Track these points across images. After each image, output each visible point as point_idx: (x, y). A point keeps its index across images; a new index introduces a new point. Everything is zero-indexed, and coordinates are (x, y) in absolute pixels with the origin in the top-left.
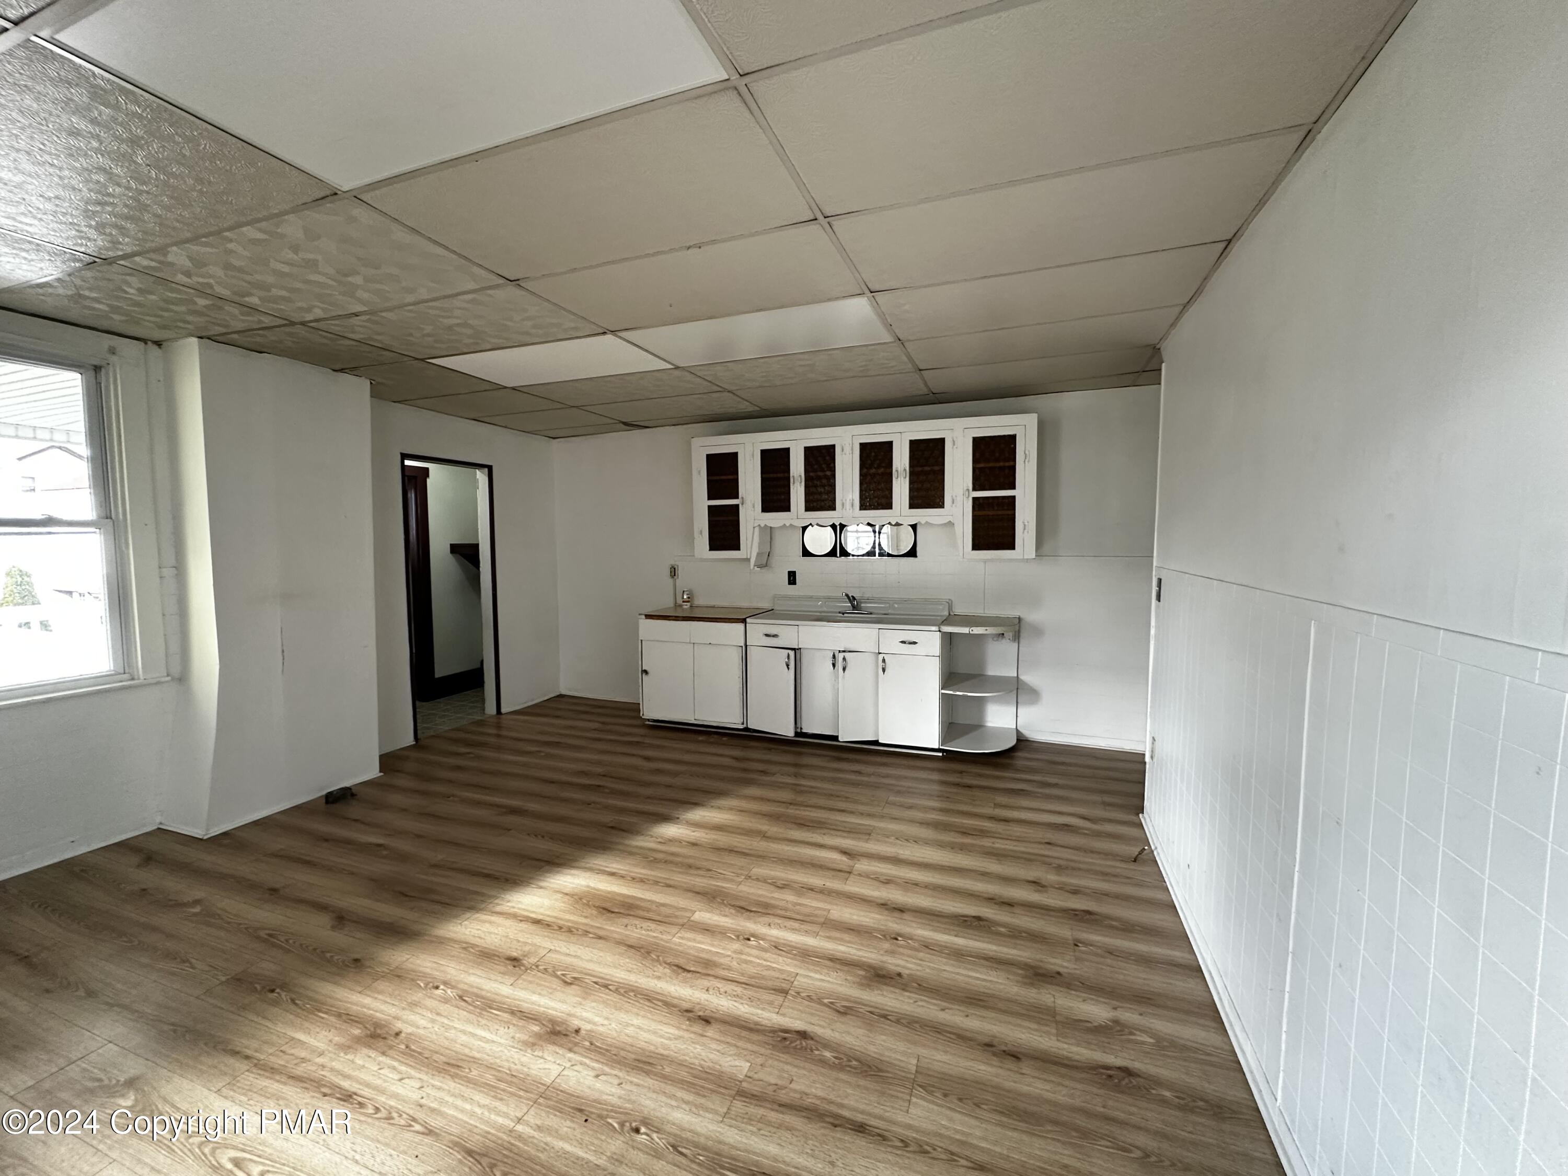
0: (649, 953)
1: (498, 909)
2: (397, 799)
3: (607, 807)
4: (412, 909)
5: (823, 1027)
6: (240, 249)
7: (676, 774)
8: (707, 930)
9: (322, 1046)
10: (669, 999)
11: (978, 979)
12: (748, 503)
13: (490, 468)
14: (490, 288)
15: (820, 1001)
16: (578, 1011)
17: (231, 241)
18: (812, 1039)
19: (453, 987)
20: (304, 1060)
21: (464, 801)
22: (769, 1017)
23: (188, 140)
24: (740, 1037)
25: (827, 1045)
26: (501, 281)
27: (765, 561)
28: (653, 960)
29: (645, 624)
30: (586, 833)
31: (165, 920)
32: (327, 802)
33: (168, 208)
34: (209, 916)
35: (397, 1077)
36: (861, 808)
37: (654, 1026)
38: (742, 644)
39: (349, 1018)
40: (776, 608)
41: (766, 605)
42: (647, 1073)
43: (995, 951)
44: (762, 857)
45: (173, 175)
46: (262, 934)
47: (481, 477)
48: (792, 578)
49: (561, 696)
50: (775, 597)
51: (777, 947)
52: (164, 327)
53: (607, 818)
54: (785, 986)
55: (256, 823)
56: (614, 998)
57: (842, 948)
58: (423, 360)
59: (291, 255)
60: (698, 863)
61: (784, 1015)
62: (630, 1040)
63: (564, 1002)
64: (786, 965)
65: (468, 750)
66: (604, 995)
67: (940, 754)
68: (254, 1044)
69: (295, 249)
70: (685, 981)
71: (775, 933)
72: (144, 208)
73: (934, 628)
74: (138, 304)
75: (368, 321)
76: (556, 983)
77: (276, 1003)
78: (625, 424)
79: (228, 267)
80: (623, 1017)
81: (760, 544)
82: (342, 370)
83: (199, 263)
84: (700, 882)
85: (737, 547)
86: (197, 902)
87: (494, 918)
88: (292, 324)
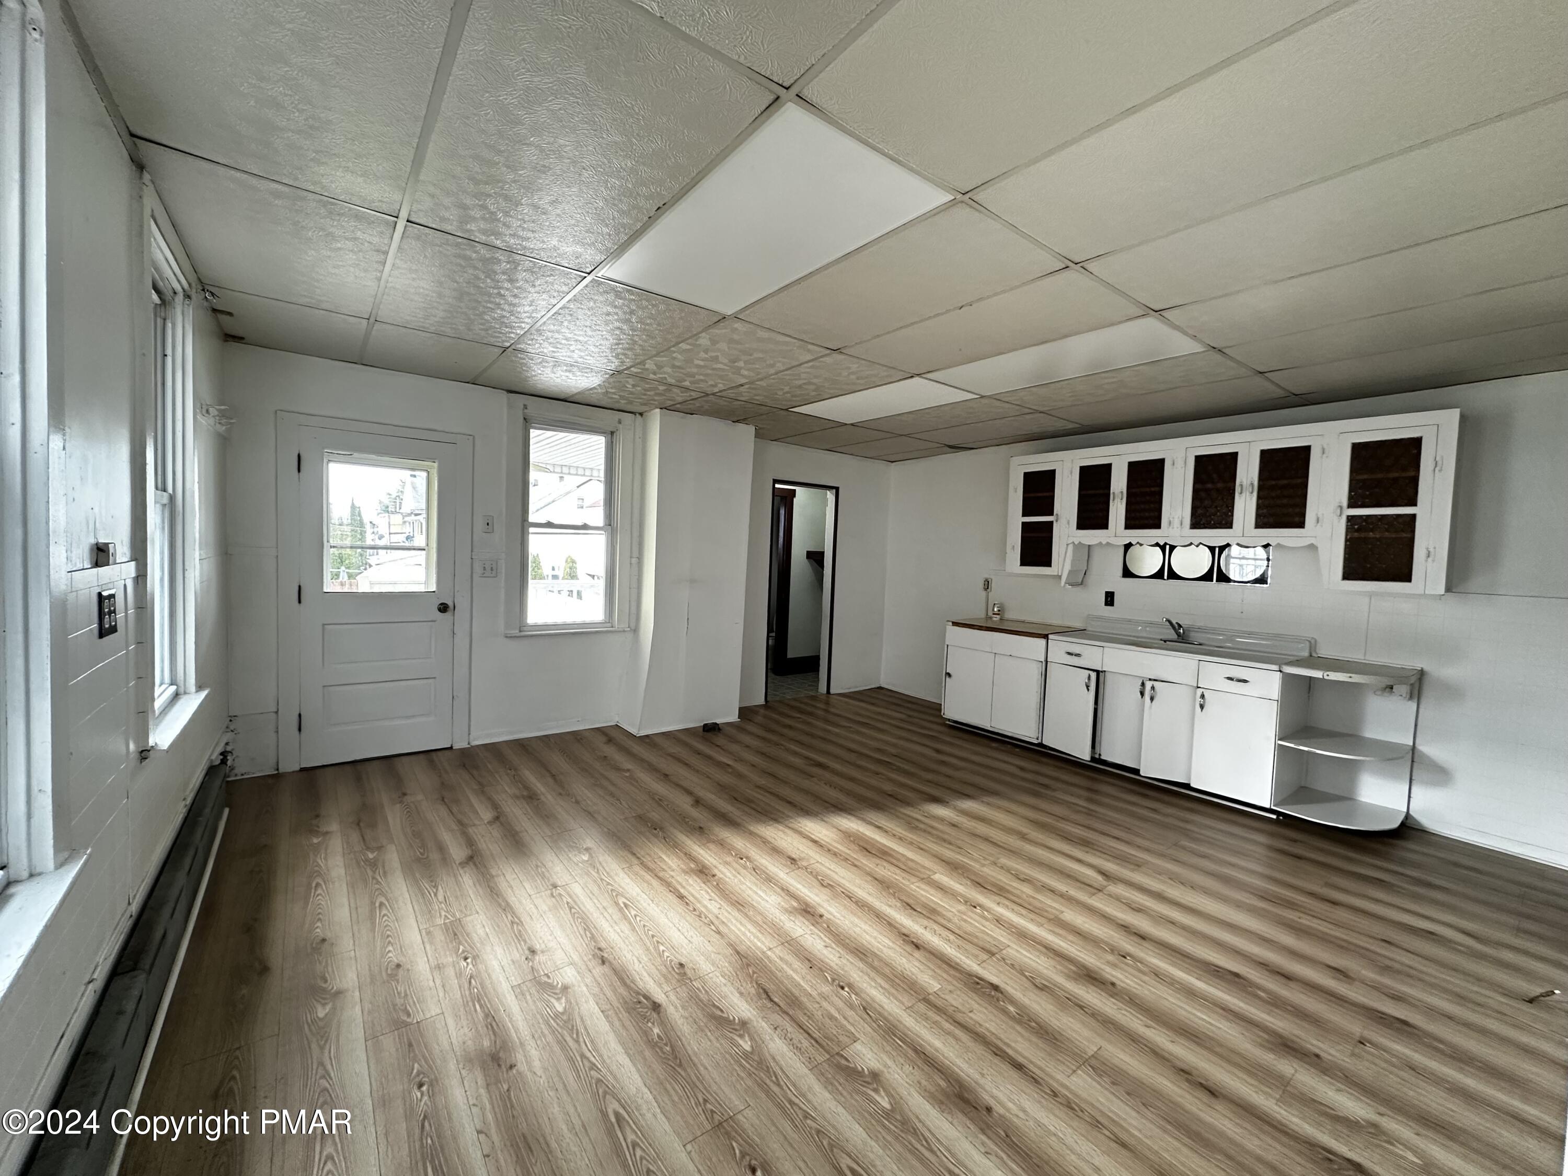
0: (888, 888)
1: (791, 825)
2: (747, 739)
3: (890, 780)
4: (738, 808)
5: (1016, 990)
6: (679, 356)
7: (957, 769)
8: (940, 888)
9: (674, 867)
10: (893, 922)
11: (1203, 1020)
12: (1063, 521)
13: (837, 489)
14: (822, 357)
15: (1022, 972)
16: (826, 905)
17: (674, 352)
18: (1002, 993)
19: (750, 862)
20: (664, 870)
21: (787, 750)
22: (972, 965)
23: (653, 306)
24: (940, 967)
25: (1012, 1001)
26: (828, 351)
27: (1080, 580)
28: (890, 893)
29: (951, 629)
30: (869, 794)
31: (613, 775)
32: (704, 730)
33: (645, 341)
34: (632, 779)
35: (708, 897)
36: (1139, 841)
37: (875, 934)
38: (1043, 659)
39: (690, 857)
40: (1089, 628)
41: (1078, 624)
42: (861, 959)
43: (1240, 1007)
44: (1013, 852)
45: (647, 324)
46: (657, 797)
47: (830, 496)
48: (1110, 599)
49: (880, 688)
50: (1090, 618)
51: (999, 921)
52: (645, 404)
53: (888, 787)
54: (994, 949)
55: (663, 734)
56: (853, 906)
57: (1062, 944)
58: (787, 410)
59: (703, 355)
60: (953, 840)
61: (984, 968)
62: (855, 936)
63: (817, 895)
64: (1001, 936)
65: (798, 715)
66: (846, 902)
67: (1274, 817)
68: (642, 853)
69: (706, 351)
70: (910, 916)
71: (1000, 910)
72: (635, 342)
73: (1275, 667)
74: (632, 393)
75: (750, 388)
76: (816, 883)
77: (656, 836)
78: (950, 447)
79: (674, 366)
80: (856, 921)
81: (1073, 561)
82: (737, 421)
83: (660, 367)
84: (948, 854)
85: (1048, 564)
86: (628, 770)
87: (787, 830)
88: (707, 395)
